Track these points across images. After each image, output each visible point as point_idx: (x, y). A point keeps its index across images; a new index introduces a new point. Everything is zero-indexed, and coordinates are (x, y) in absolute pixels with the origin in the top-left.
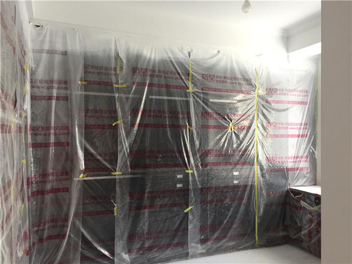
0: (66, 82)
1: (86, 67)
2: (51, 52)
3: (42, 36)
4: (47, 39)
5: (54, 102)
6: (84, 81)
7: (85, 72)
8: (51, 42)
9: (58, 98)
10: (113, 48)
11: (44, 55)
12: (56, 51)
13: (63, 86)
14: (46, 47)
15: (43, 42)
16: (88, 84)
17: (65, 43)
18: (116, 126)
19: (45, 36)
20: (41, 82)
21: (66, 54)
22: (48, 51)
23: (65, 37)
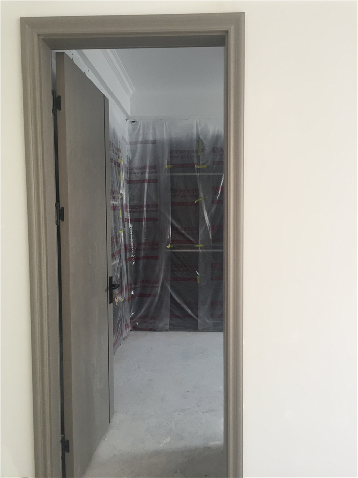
0: (155, 167)
1: (171, 152)
2: (144, 143)
3: (137, 130)
4: (141, 132)
5: (146, 185)
6: (170, 165)
7: (171, 157)
8: (143, 134)
9: (149, 181)
10: (195, 131)
11: (139, 146)
12: (148, 141)
13: (153, 170)
14: (140, 139)
15: (137, 135)
16: (173, 167)
17: (155, 134)
18: (198, 203)
19: (139, 130)
20: (137, 168)
21: (155, 143)
22: (142, 142)
23: (154, 129)
